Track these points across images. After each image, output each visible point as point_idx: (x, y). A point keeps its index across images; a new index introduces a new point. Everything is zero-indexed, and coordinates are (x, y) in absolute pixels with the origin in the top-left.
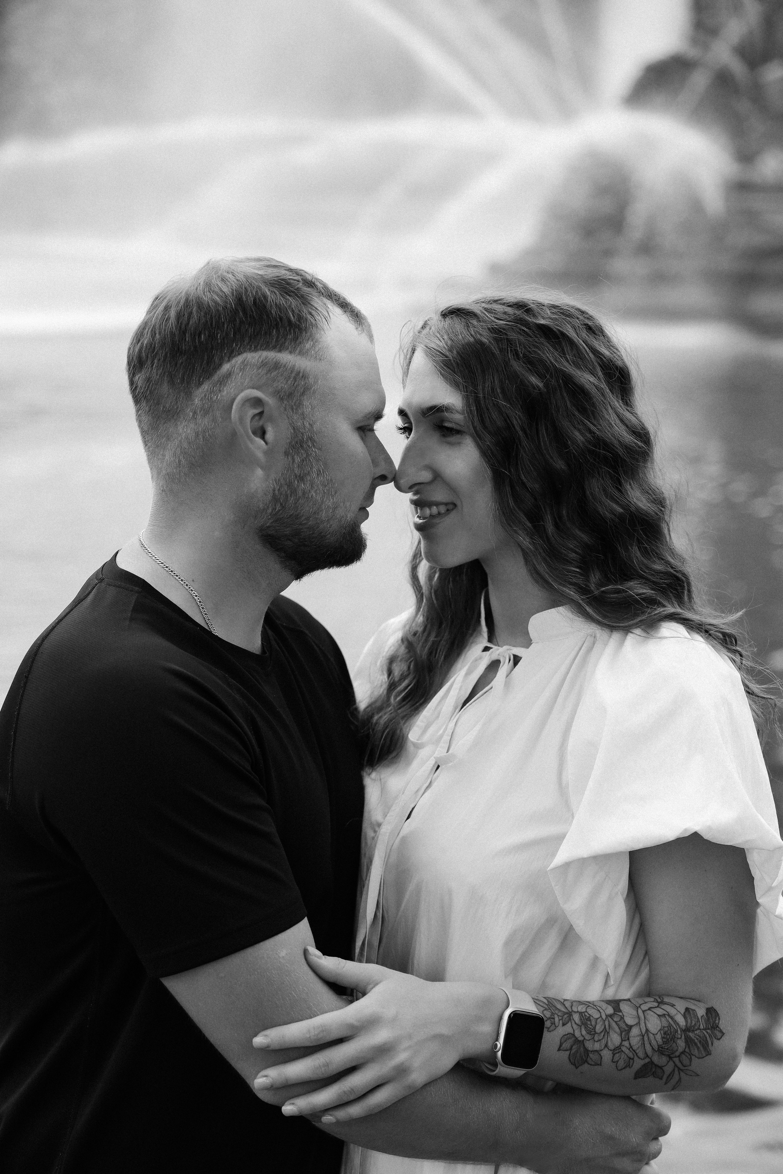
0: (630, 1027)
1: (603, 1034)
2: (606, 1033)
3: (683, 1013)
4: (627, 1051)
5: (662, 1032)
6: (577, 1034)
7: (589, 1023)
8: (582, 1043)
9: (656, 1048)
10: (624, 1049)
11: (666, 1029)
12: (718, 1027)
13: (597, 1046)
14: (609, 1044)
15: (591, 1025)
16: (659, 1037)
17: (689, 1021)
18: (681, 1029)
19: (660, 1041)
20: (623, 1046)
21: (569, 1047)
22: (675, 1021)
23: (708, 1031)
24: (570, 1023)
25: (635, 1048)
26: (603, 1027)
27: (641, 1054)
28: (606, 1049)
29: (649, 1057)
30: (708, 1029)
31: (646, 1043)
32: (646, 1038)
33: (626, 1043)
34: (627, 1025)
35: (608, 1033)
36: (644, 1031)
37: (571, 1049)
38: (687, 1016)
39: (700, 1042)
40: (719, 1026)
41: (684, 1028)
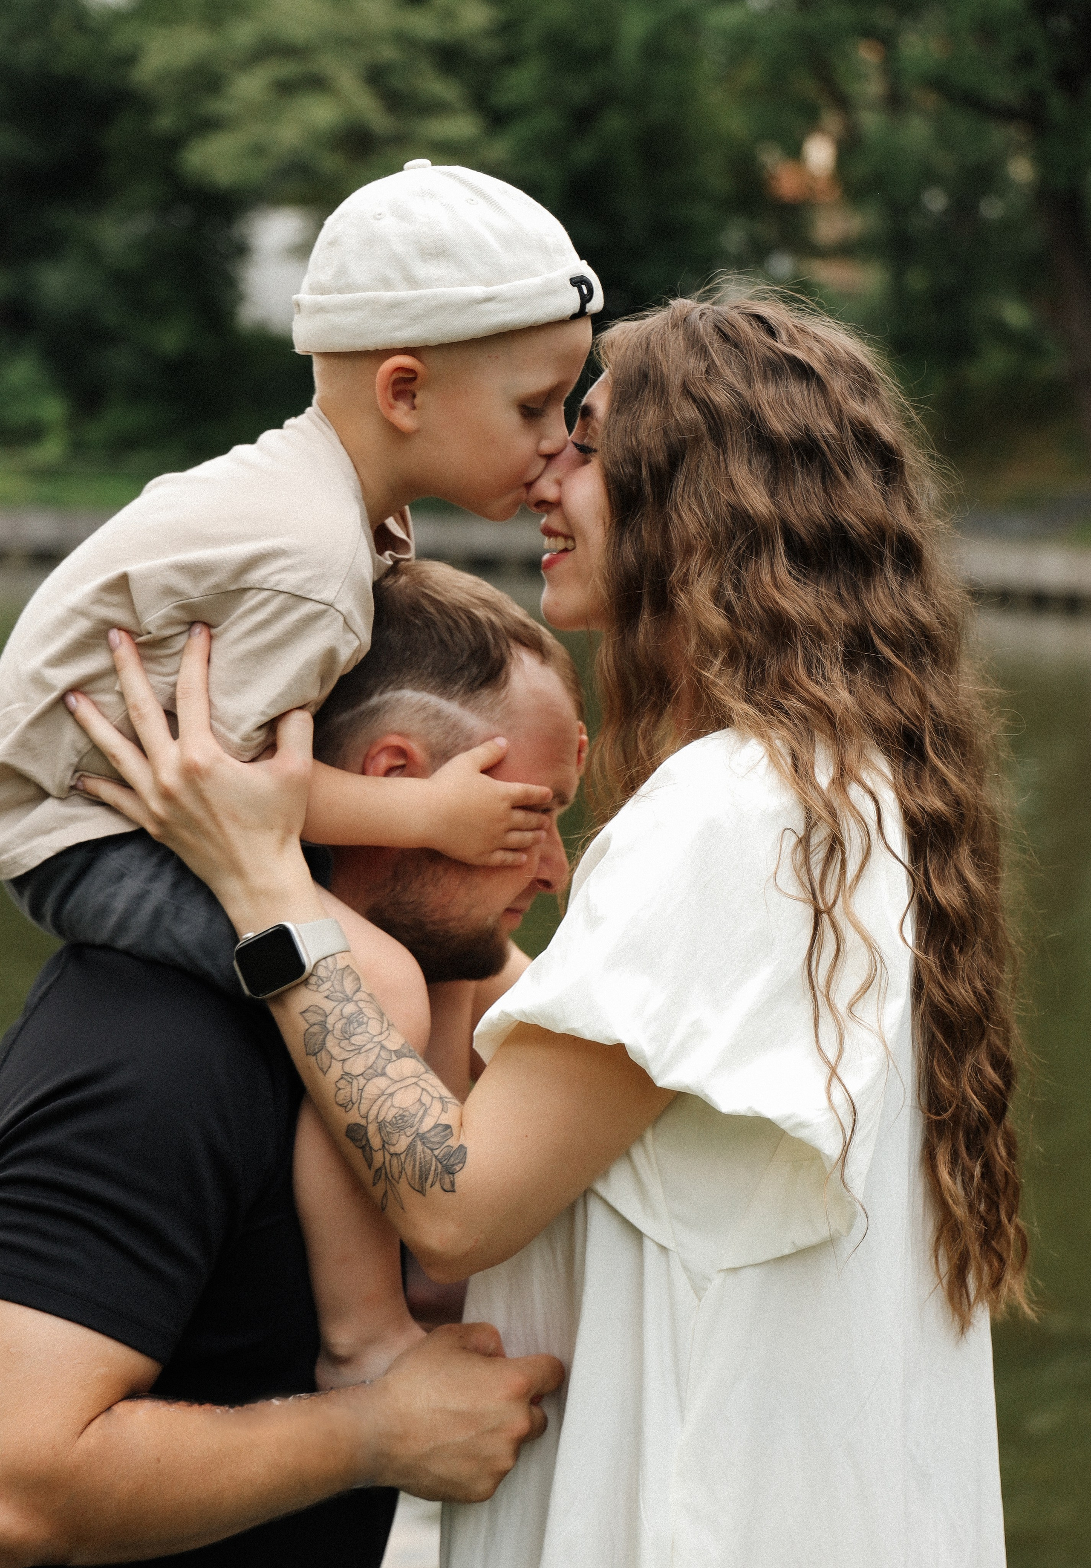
0: (383, 1074)
1: (353, 1047)
2: (358, 1051)
3: (439, 1122)
4: (355, 1090)
5: (401, 1112)
6: (331, 1020)
7: (355, 1025)
8: (328, 1032)
9: (380, 1119)
10: (355, 1083)
11: (407, 1113)
12: (453, 1174)
13: (335, 1051)
14: (348, 1063)
15: (354, 1029)
16: (392, 1113)
17: (433, 1133)
18: (418, 1129)
19: (389, 1117)
20: (357, 1080)
21: (311, 1021)
22: (424, 1118)
23: (439, 1166)
24: (335, 1004)
25: (364, 1095)
26: (363, 1043)
27: (363, 1110)
28: (340, 1064)
29: (367, 1119)
30: (441, 1163)
31: (379, 1103)
32: (383, 1098)
33: (362, 1081)
34: (384, 1068)
35: (359, 1053)
36: (389, 1091)
37: (312, 1025)
38: (440, 1128)
39: (421, 1163)
40: (456, 1175)
41: (421, 1131)
